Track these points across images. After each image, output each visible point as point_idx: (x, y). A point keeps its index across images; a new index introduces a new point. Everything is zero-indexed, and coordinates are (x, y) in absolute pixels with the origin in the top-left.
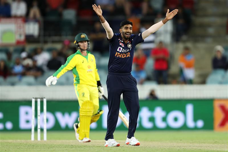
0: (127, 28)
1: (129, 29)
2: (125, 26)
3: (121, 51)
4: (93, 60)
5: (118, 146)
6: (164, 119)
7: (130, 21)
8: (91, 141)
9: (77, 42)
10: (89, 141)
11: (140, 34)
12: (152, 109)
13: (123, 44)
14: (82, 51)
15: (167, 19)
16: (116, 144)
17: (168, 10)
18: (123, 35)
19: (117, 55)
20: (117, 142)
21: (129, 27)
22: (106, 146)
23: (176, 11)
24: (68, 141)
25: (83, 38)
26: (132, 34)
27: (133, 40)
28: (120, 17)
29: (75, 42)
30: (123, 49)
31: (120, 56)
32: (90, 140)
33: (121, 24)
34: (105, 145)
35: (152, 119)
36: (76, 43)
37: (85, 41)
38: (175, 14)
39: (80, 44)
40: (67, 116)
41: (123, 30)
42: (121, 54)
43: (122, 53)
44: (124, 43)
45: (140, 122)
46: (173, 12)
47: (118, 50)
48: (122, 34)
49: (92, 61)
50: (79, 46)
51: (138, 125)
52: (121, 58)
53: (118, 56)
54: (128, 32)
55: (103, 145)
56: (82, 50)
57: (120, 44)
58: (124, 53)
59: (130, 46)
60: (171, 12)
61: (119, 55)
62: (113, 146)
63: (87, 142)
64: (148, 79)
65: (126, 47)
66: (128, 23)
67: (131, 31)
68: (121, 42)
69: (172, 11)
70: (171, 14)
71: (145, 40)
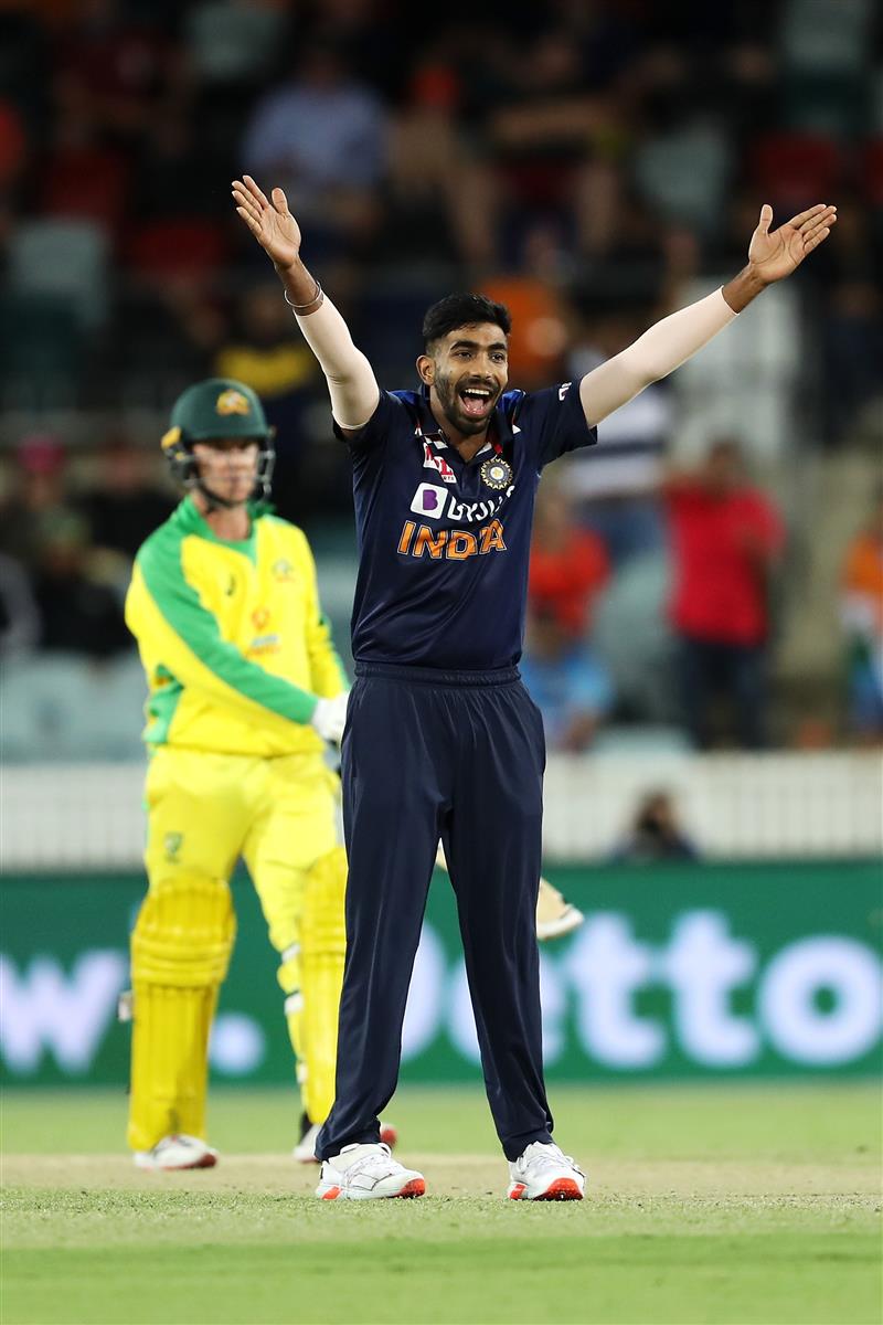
0: (467, 350)
1: (484, 355)
2: (456, 335)
3: (436, 514)
4: (287, 569)
5: (412, 1192)
6: (743, 1001)
7: (491, 303)
8: (223, 1161)
9: (187, 443)
10: (207, 1163)
11: (564, 388)
12: (653, 931)
13: (446, 461)
14: (211, 510)
15: (754, 276)
16: (401, 1177)
17: (767, 212)
18: (443, 397)
19: (414, 541)
20: (407, 1167)
21: (482, 343)
22: (331, 1196)
23: (818, 221)
24: (53, 1162)
25: (235, 416)
26: (509, 388)
27: (516, 430)
28: (419, 276)
29: (172, 437)
30: (454, 501)
31: (432, 546)
32: (213, 1152)
33: (427, 318)
34: (322, 1189)
35: (654, 1002)
36: (174, 447)
37: (243, 445)
38: (816, 241)
39: (202, 452)
40: (45, 980)
41: (442, 364)
42: (443, 535)
43: (444, 524)
44: (450, 456)
45: (571, 1024)
46: (797, 228)
47: (417, 505)
48: (433, 392)
49: (285, 573)
50: (195, 469)
51: (550, 1044)
52: (444, 560)
53: (418, 551)
54: (478, 381)
55: (308, 1185)
56: (215, 503)
57: (429, 464)
58: (462, 525)
59: (497, 474)
60: (786, 228)
61: (426, 540)
62: (378, 1192)
63: (191, 1167)
64: (626, 715)
65: (469, 486)
66: (479, 314)
67: (502, 371)
68: (432, 447)
69: (795, 220)
70: (782, 243)
71: (608, 428)
